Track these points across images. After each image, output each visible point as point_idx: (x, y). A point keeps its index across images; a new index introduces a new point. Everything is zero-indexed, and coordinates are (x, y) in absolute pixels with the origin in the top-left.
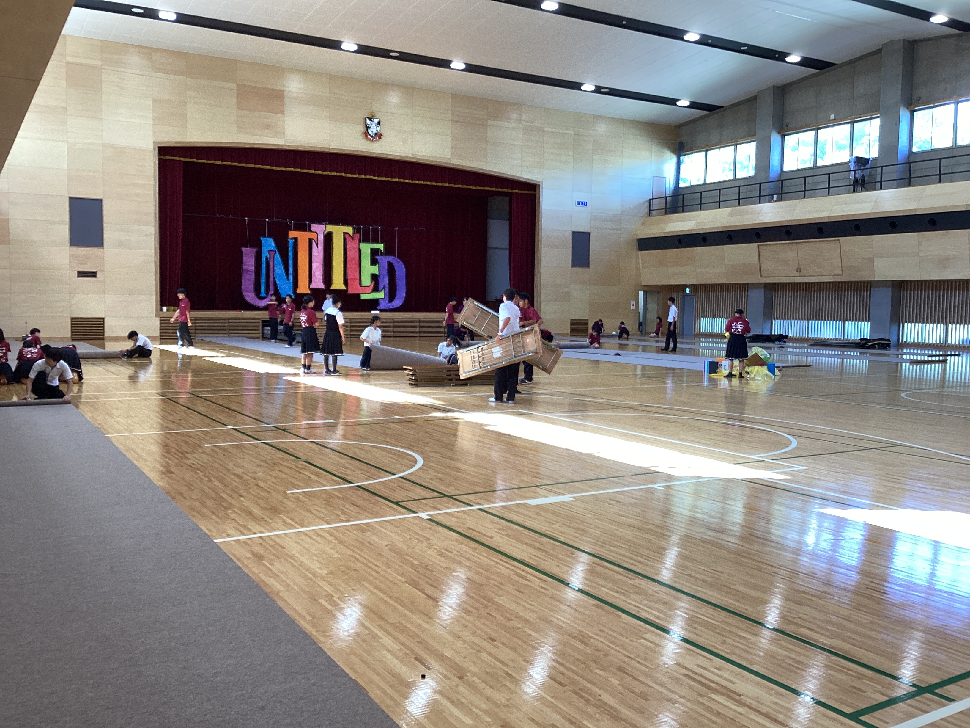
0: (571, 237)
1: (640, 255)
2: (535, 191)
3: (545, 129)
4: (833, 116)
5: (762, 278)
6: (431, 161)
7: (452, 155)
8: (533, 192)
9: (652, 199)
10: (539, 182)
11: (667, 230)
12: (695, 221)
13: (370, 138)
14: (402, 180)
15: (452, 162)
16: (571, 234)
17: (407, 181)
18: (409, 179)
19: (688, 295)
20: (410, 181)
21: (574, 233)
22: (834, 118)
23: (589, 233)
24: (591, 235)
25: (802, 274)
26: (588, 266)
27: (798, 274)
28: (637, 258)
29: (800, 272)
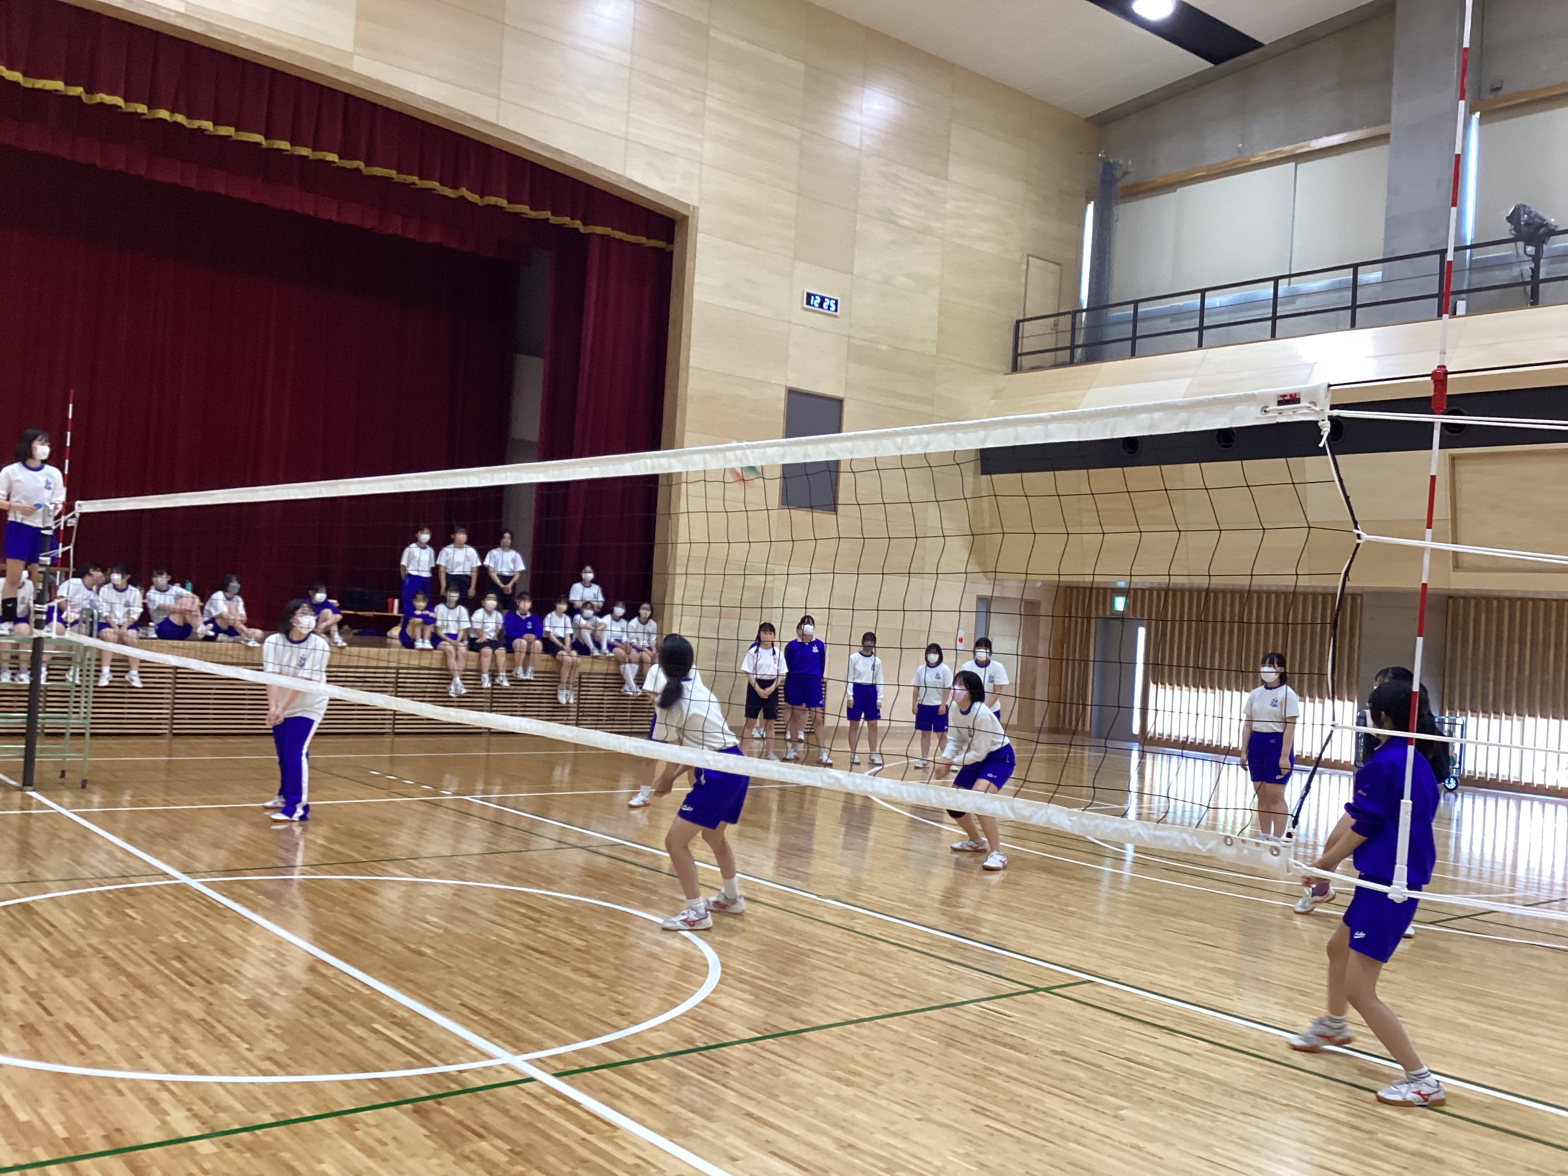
0: (782, 406)
1: (985, 484)
2: (670, 240)
3: (713, 33)
5: (1460, 574)
6: (270, 47)
7: (357, 42)
8: (661, 244)
9: (1024, 321)
10: (687, 206)
14: (143, 109)
15: (356, 69)
16: (782, 394)
17: (164, 115)
18: (172, 108)
19: (1121, 618)
21: (792, 393)
23: (840, 401)
24: (847, 407)
26: (833, 507)
28: (976, 495)
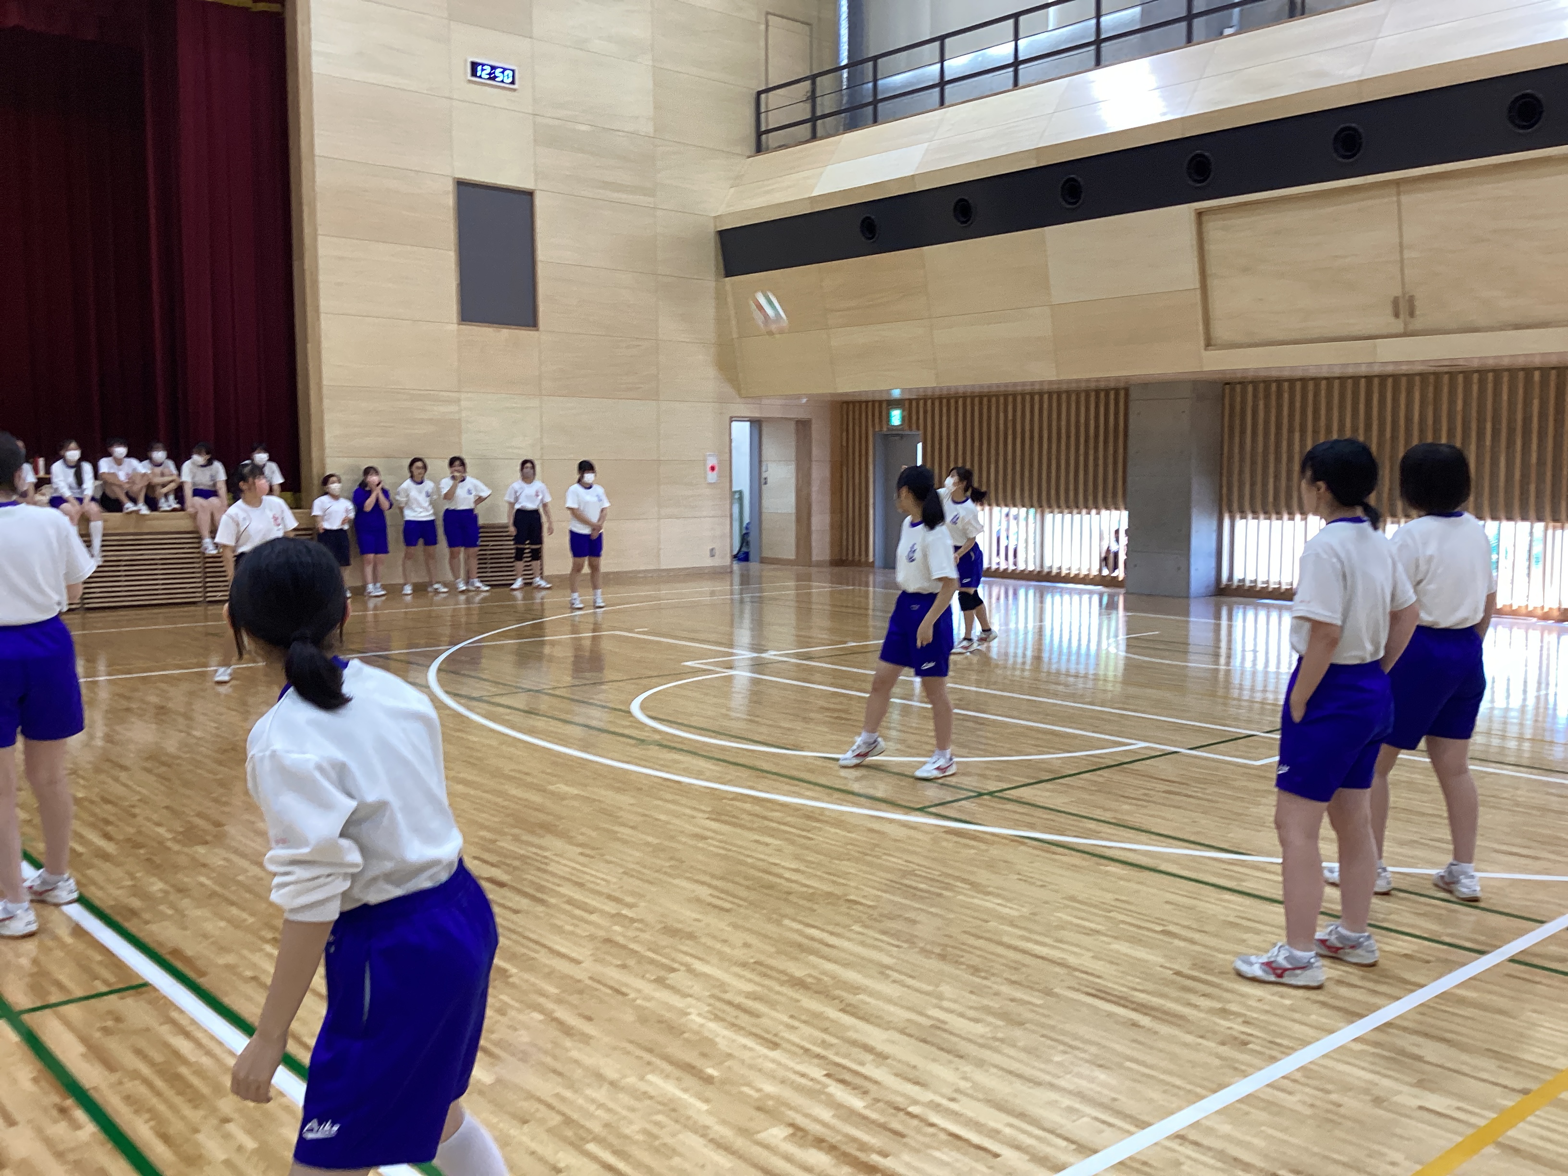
0: (450, 201)
1: (728, 287)
5: (1212, 353)
8: (274, 7)
9: (767, 90)
11: (819, 191)
16: (450, 187)
19: (898, 433)
21: (462, 185)
23: (530, 194)
24: (540, 202)
25: (1418, 324)
26: (532, 323)
27: (1398, 326)
28: (720, 298)
29: (1412, 314)
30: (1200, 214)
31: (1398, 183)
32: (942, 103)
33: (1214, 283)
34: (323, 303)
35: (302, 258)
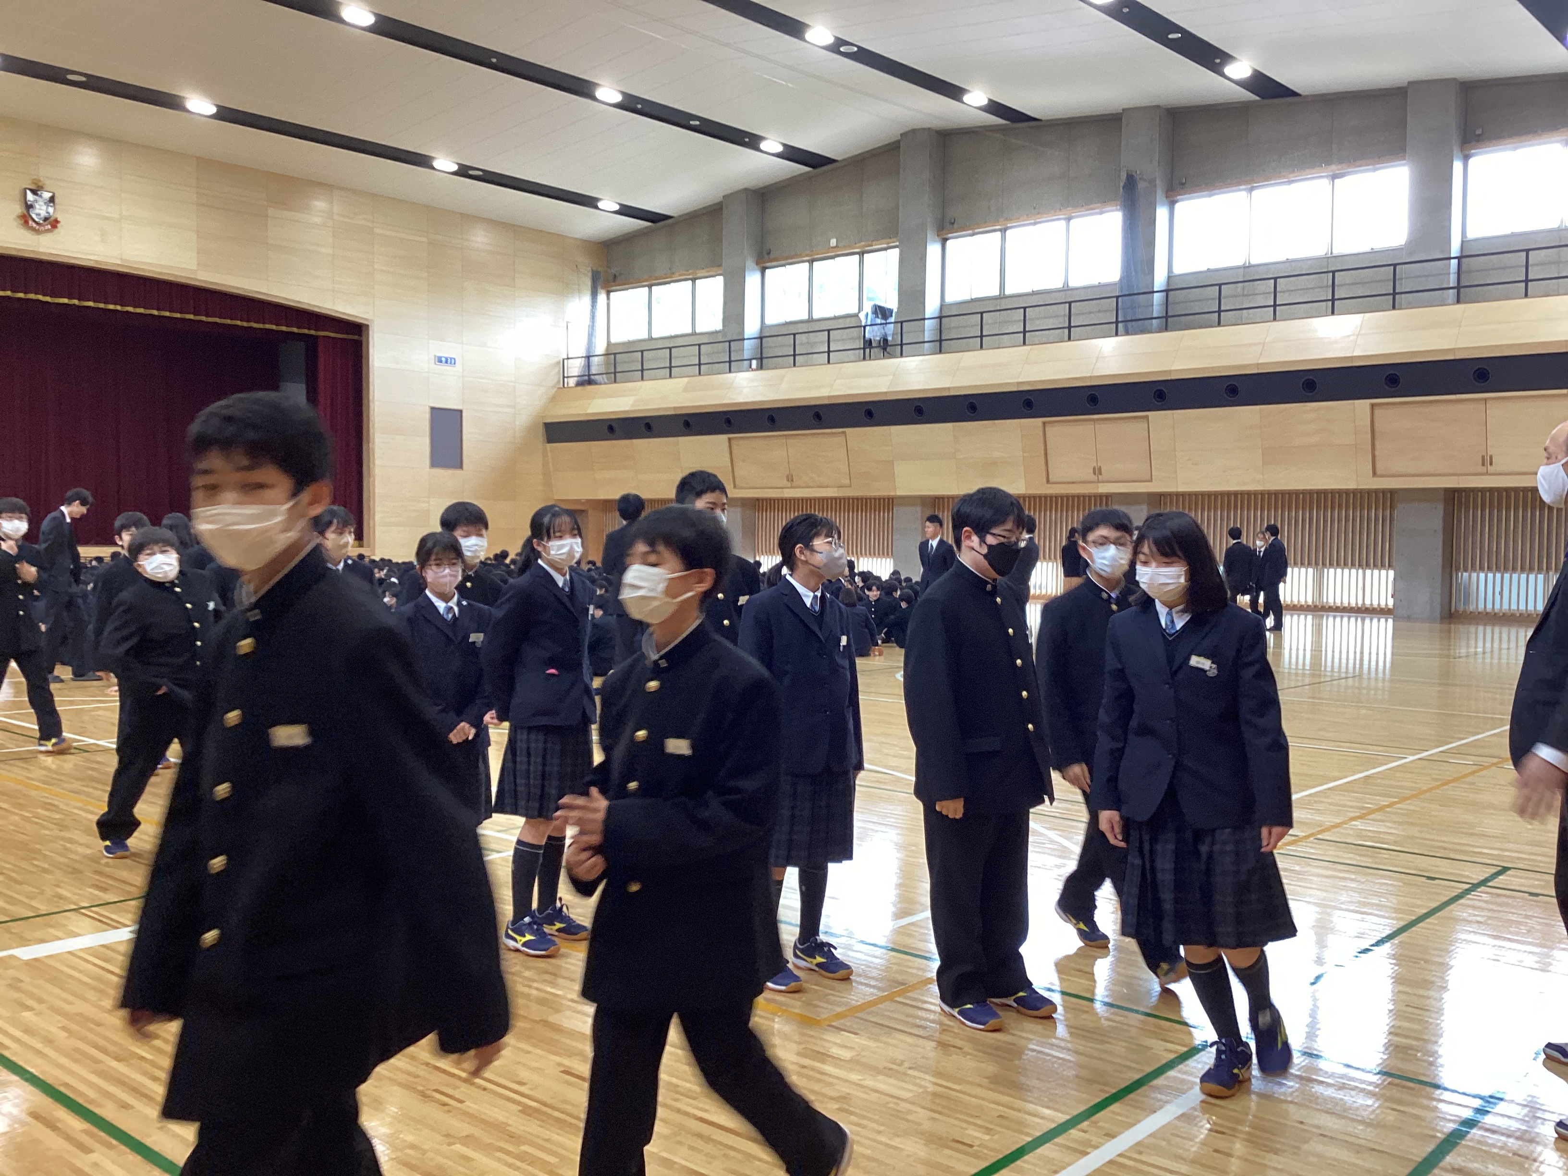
0: (427, 416)
1: (549, 449)
2: (360, 335)
3: (376, 230)
4: (833, 242)
6: (160, 273)
7: (198, 264)
8: (356, 337)
9: (568, 358)
10: (367, 321)
11: (590, 411)
12: (633, 398)
13: (34, 225)
14: (102, 306)
15: (199, 278)
16: (428, 410)
17: (111, 307)
18: (115, 304)
20: (119, 308)
21: (433, 409)
22: (835, 245)
23: (461, 411)
24: (464, 414)
25: (794, 484)
26: (461, 467)
27: (789, 484)
28: (545, 455)
29: (792, 480)
30: (730, 439)
31: (785, 435)
32: (642, 379)
33: (736, 465)
34: (377, 462)
35: (368, 443)
